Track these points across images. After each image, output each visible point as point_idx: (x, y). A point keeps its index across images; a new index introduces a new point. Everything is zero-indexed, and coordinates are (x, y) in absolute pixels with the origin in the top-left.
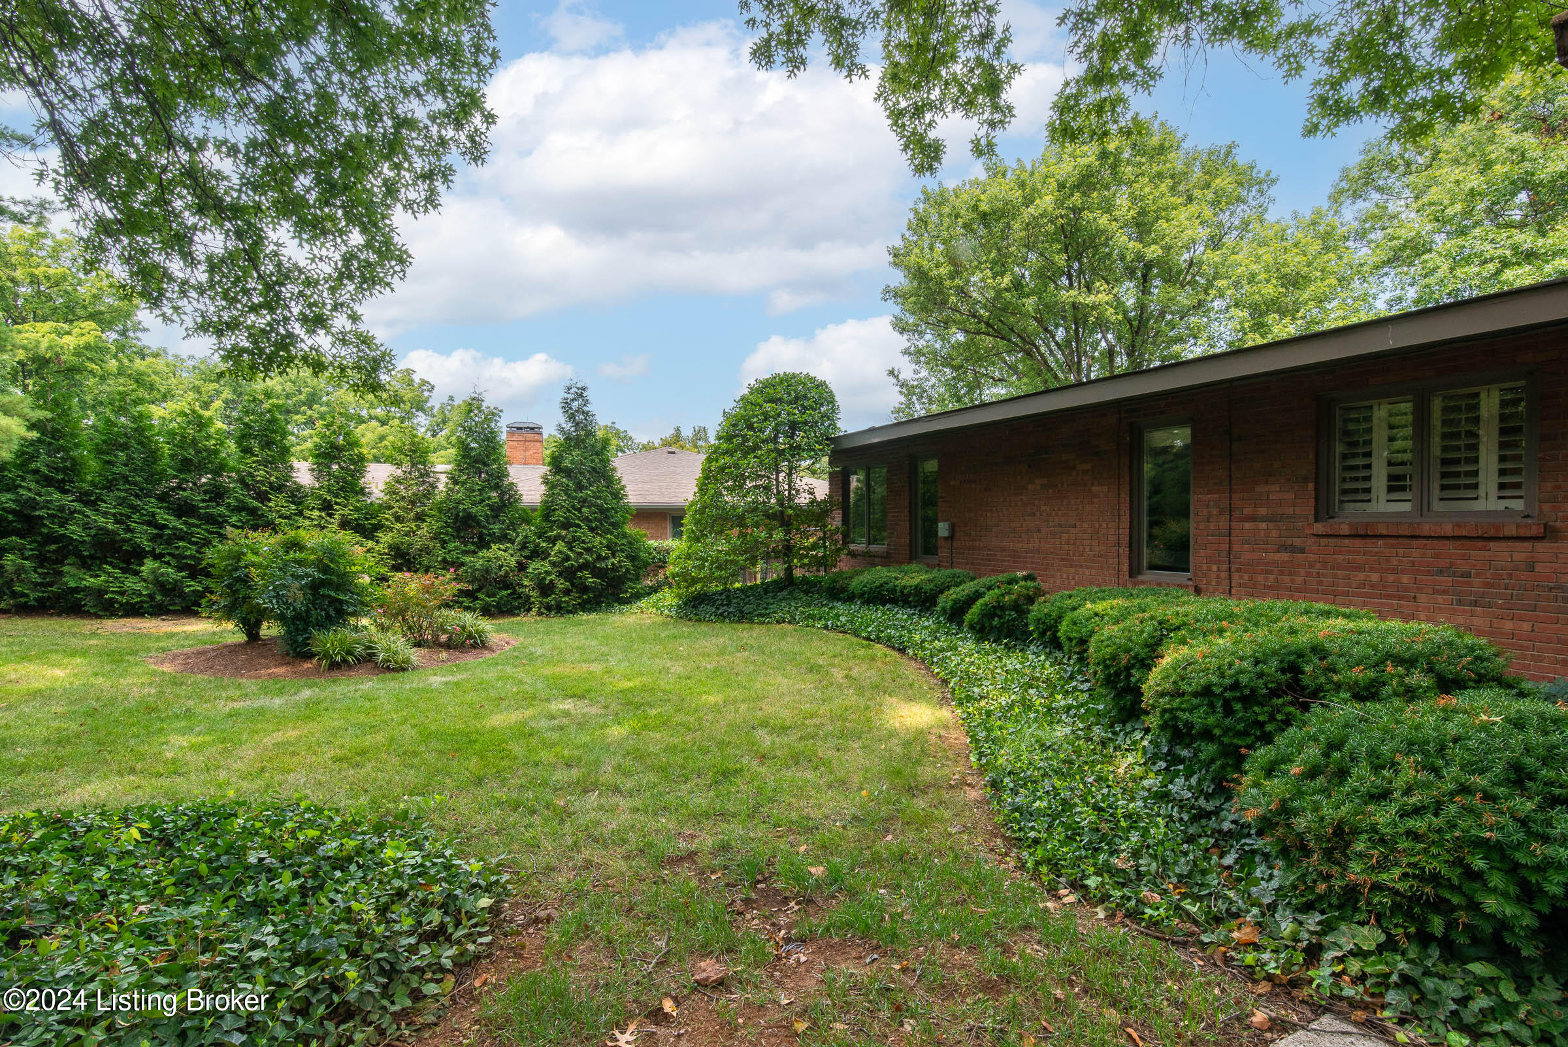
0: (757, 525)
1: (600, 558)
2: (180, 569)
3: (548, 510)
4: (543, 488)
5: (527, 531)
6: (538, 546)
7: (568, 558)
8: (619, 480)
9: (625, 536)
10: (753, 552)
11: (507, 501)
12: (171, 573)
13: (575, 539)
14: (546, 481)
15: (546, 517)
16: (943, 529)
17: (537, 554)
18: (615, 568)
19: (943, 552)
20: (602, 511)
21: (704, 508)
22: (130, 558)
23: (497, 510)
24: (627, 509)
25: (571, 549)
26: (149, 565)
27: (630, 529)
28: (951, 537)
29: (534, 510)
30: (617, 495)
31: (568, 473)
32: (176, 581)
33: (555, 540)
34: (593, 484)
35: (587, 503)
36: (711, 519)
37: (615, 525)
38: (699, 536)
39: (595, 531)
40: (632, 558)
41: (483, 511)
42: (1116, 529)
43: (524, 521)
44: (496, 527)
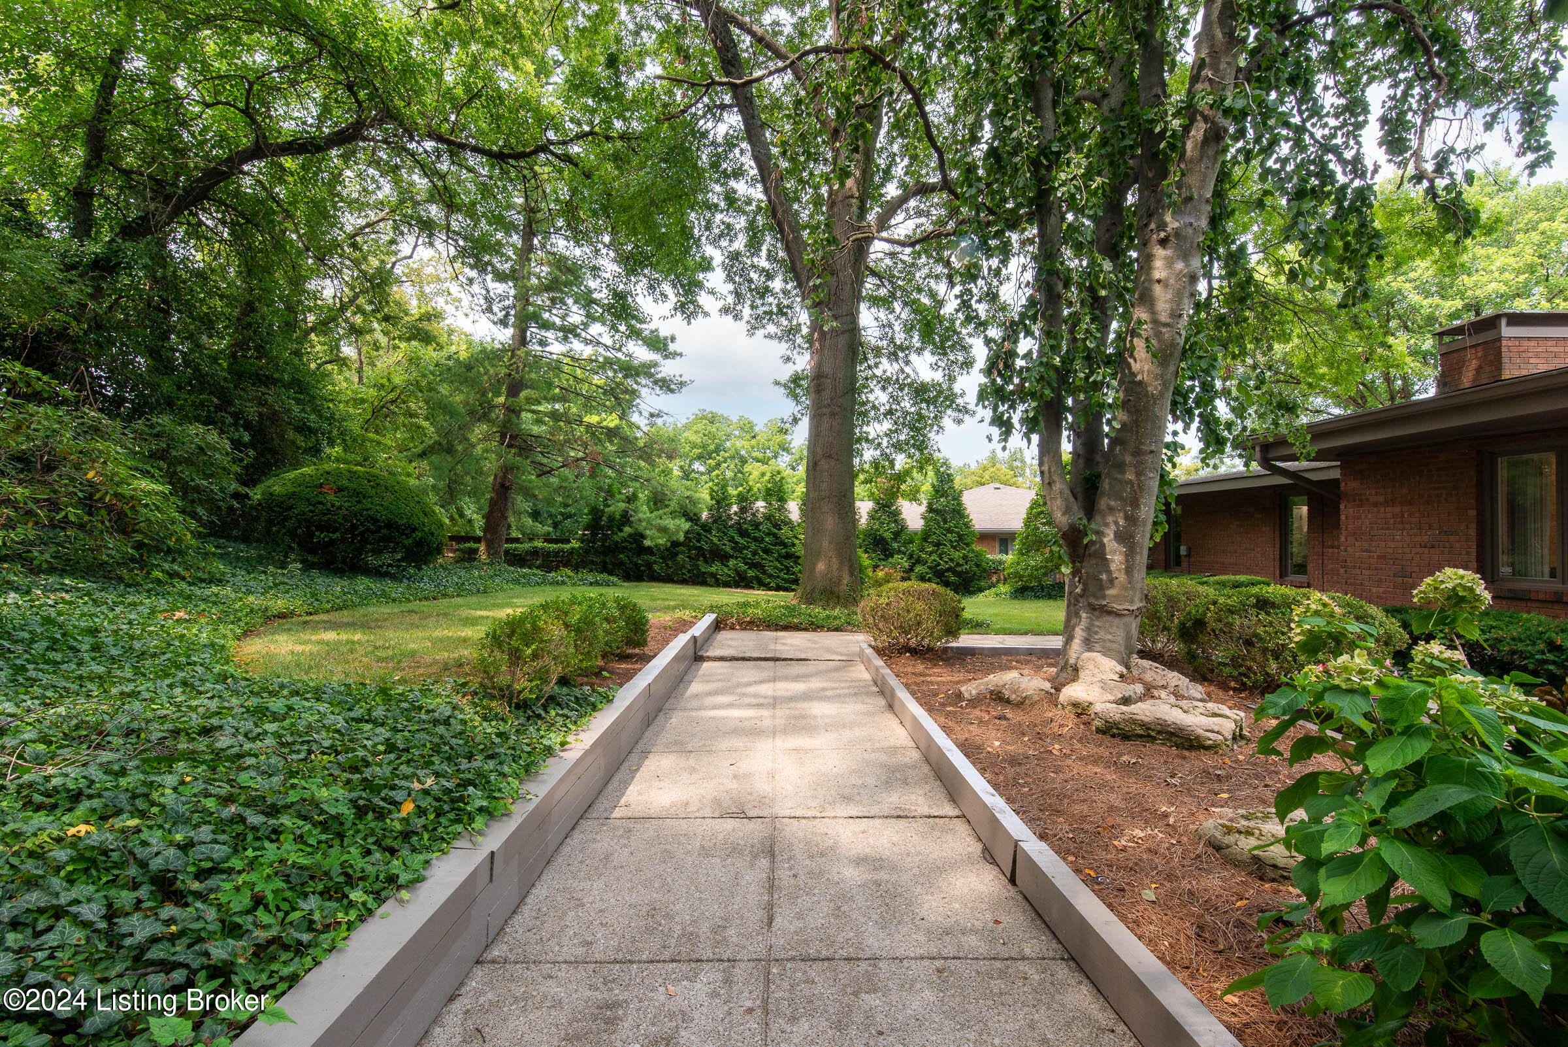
1: (958, 565)
2: (746, 564)
3: (926, 535)
4: (922, 522)
5: (913, 547)
6: (920, 556)
8: (968, 516)
9: (974, 552)
11: (900, 530)
12: (743, 567)
13: (943, 553)
14: (924, 518)
15: (925, 540)
16: (1183, 550)
17: (918, 561)
18: (967, 572)
19: (1185, 564)
20: (959, 534)
21: (1027, 536)
22: (724, 558)
23: (897, 535)
24: (973, 533)
25: (941, 559)
26: (731, 563)
27: (977, 548)
28: (1189, 555)
29: (916, 534)
30: (967, 525)
31: (936, 511)
32: (744, 571)
33: (931, 553)
34: (953, 518)
35: (949, 531)
36: (1033, 542)
37: (967, 545)
38: (1024, 552)
39: (954, 548)
40: (977, 565)
41: (888, 535)
42: (1273, 552)
43: (911, 542)
44: (895, 545)
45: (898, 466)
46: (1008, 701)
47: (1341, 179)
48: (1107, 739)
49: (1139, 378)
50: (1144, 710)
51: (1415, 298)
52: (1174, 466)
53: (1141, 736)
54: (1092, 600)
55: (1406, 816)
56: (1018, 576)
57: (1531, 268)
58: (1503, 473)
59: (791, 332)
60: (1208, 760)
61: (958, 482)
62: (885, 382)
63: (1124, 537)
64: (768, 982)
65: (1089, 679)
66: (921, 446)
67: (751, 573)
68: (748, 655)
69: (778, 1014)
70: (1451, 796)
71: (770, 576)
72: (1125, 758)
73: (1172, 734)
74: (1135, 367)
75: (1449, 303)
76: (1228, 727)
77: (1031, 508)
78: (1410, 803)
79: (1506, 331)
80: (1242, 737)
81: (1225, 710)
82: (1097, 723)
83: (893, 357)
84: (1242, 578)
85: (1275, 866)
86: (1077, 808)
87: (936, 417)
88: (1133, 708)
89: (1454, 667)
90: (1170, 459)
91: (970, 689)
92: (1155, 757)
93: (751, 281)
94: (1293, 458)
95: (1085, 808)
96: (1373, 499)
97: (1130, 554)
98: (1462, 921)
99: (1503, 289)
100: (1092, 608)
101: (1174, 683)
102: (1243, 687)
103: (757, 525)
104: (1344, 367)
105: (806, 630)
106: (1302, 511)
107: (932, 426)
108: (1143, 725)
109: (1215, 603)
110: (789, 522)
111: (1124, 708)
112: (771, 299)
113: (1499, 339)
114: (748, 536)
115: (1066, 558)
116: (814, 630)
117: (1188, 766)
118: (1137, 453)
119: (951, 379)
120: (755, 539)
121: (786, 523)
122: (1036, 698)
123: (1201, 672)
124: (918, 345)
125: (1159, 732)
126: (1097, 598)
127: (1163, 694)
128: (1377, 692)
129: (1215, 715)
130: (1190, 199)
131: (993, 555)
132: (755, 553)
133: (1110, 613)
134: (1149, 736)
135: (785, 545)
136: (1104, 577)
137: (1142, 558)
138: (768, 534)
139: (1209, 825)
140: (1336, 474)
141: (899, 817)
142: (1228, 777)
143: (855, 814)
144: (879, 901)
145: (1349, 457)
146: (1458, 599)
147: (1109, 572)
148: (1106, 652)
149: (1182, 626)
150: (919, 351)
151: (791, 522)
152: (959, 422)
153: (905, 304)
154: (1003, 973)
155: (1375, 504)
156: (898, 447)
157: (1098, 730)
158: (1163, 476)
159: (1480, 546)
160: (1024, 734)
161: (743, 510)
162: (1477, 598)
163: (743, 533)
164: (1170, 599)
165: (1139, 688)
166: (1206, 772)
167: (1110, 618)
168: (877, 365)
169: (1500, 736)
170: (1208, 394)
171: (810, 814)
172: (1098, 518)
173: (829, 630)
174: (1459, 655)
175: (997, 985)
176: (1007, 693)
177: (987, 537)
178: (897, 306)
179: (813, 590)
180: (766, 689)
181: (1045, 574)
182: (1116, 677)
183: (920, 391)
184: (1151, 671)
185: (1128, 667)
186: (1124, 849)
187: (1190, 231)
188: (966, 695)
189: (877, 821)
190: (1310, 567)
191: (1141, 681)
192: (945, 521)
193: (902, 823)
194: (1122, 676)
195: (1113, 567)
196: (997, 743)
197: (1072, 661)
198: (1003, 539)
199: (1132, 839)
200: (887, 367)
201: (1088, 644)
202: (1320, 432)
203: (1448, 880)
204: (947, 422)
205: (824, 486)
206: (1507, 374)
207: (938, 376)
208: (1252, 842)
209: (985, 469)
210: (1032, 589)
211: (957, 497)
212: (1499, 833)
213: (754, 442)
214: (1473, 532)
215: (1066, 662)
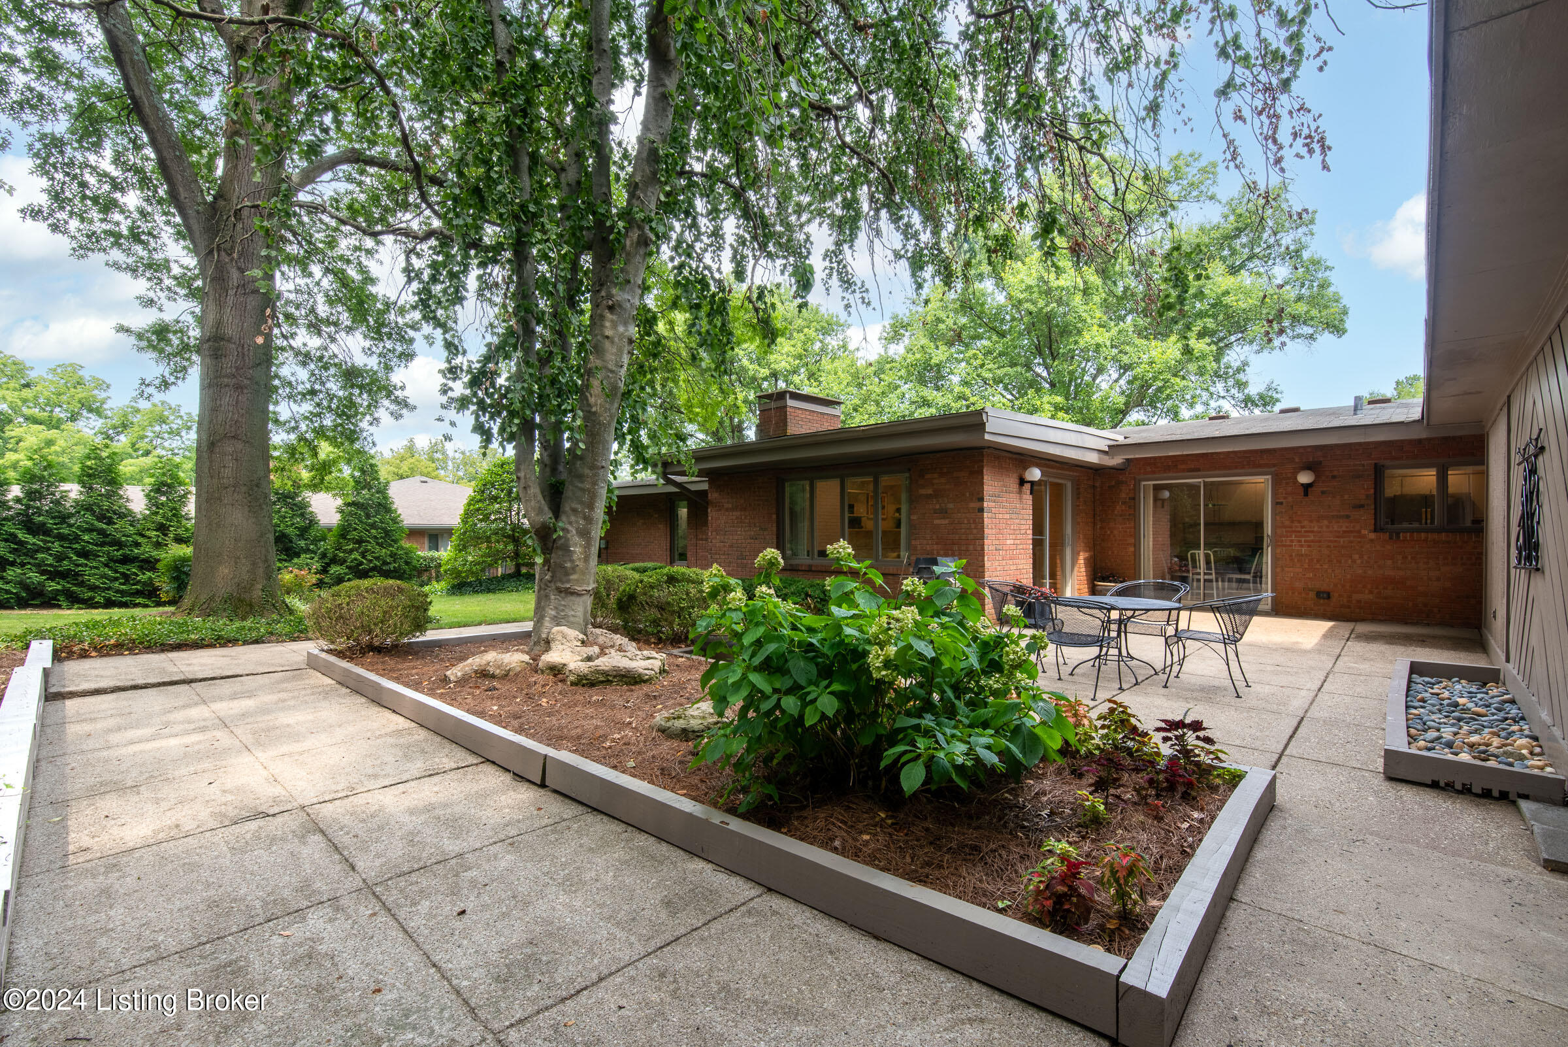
0: (498, 542)
1: (385, 563)
2: (42, 573)
3: (344, 532)
4: (338, 516)
5: (326, 545)
6: (336, 555)
7: (361, 563)
8: (396, 511)
9: (402, 548)
10: (497, 557)
11: (309, 525)
12: (35, 577)
13: (366, 551)
14: (341, 511)
15: (342, 536)
16: (603, 544)
17: (334, 561)
18: (395, 571)
19: (604, 556)
20: (385, 529)
21: (465, 532)
23: (303, 532)
24: (401, 529)
25: (364, 557)
27: (406, 544)
28: (607, 548)
29: (330, 530)
30: (395, 521)
31: (356, 505)
32: (39, 583)
33: (351, 551)
34: (377, 513)
35: (373, 526)
36: (469, 538)
37: (395, 541)
38: (462, 548)
39: (380, 545)
40: (407, 563)
41: (291, 531)
42: (665, 543)
43: (324, 539)
44: (302, 543)
45: (322, 456)
46: (493, 676)
47: (713, 289)
48: (580, 690)
49: (594, 409)
50: (604, 663)
51: (745, 362)
52: (615, 478)
53: (602, 682)
54: (559, 585)
55: (757, 661)
56: (456, 573)
57: (800, 357)
58: (787, 489)
59: (155, 268)
60: (646, 688)
61: (384, 473)
62: (305, 358)
63: (584, 534)
64: (377, 897)
65: (561, 647)
66: (352, 436)
67: (52, 586)
68: (141, 682)
69: (399, 906)
70: (771, 648)
71: (93, 588)
72: (594, 698)
73: (623, 676)
74: (592, 400)
75: (762, 370)
76: (656, 664)
77: (469, 504)
78: (759, 655)
79: (790, 403)
80: (664, 671)
81: (654, 654)
82: (572, 678)
83: (315, 327)
84: (650, 564)
85: (694, 731)
86: (574, 733)
87: (369, 406)
88: (597, 662)
89: (770, 595)
90: (613, 473)
91: (455, 672)
92: (614, 695)
93: (83, 185)
94: (683, 474)
95: (579, 731)
96: (726, 506)
97: (588, 546)
98: (776, 697)
99: (788, 368)
100: (560, 591)
101: (619, 642)
102: (660, 640)
103: (63, 518)
104: (709, 409)
105: (211, 646)
106: (683, 512)
107: (364, 414)
108: (605, 673)
109: (641, 581)
110: (125, 514)
111: (591, 664)
112: (117, 217)
113: (786, 407)
114: (47, 532)
115: (539, 551)
116: (223, 646)
117: (635, 695)
118: (593, 467)
119: (388, 368)
120: (61, 537)
121: (122, 516)
122: (518, 669)
123: (636, 635)
124: (349, 323)
125: (615, 677)
126: (563, 583)
127: (612, 651)
128: (744, 609)
129: (649, 658)
130: (628, 282)
131: (423, 552)
132: (60, 558)
133: (573, 594)
134: (608, 681)
135: (119, 544)
136: (568, 565)
137: (595, 550)
138: (90, 530)
139: (659, 719)
140: (705, 486)
141: (430, 775)
142: (660, 696)
143: (387, 783)
144: (444, 827)
145: (713, 476)
146: (772, 563)
147: (572, 561)
148: (571, 625)
149: (620, 601)
150: (349, 330)
151: (130, 513)
152: (397, 417)
153: (327, 271)
154: (554, 832)
155: (727, 510)
156: (320, 432)
157: (572, 684)
158: (609, 484)
159: (778, 538)
160: (515, 697)
161: (32, 495)
162: (779, 563)
163: (32, 528)
164: (608, 581)
165: (596, 649)
166: (647, 696)
167: (573, 598)
168: (293, 335)
169: (786, 620)
170: (637, 422)
171: (340, 795)
172: (564, 518)
173: (246, 643)
174: (772, 591)
175: (552, 838)
176: (491, 670)
177: (416, 533)
178: (316, 270)
179: (212, 599)
180: (195, 712)
181: (483, 570)
182: (579, 644)
183: (351, 375)
184: (603, 636)
185: (585, 634)
186: (610, 747)
187: (628, 305)
188: (452, 678)
189: (412, 784)
190: (689, 555)
191: (596, 644)
192: (368, 516)
193: (436, 779)
194: (583, 642)
195: (575, 557)
196: (495, 708)
197: (544, 636)
198: (435, 536)
199: (613, 740)
200: (305, 339)
201: (557, 621)
202: (700, 456)
203: (771, 683)
204: (382, 413)
205: (227, 472)
206: (789, 432)
207: (373, 363)
208: (681, 721)
209: (402, 459)
210: (470, 584)
211: (383, 491)
212: (786, 661)
213: (27, 393)
214: (775, 529)
215: (540, 637)
